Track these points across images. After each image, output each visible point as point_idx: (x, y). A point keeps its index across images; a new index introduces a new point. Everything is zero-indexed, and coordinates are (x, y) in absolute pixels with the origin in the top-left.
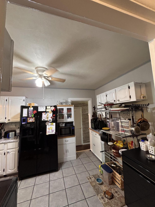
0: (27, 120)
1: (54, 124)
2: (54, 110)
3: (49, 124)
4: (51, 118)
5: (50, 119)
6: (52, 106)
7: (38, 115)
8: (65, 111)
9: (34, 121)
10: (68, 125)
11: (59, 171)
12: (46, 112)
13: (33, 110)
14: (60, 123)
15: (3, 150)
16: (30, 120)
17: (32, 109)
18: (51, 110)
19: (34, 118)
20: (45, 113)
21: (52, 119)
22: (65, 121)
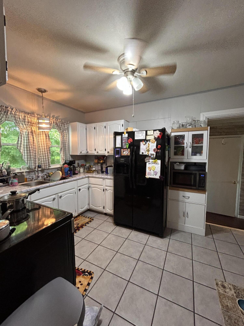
0: (121, 153)
1: (159, 162)
2: (158, 137)
3: (151, 161)
4: (154, 150)
5: (152, 152)
6: (156, 130)
7: (135, 145)
8: (188, 141)
9: (129, 154)
10: (192, 168)
11: (164, 239)
12: (146, 140)
13: (128, 138)
14: (176, 163)
15: (102, 185)
16: (124, 153)
17: (126, 135)
18: (153, 138)
19: (129, 150)
20: (144, 143)
21: (155, 154)
22: (186, 160)
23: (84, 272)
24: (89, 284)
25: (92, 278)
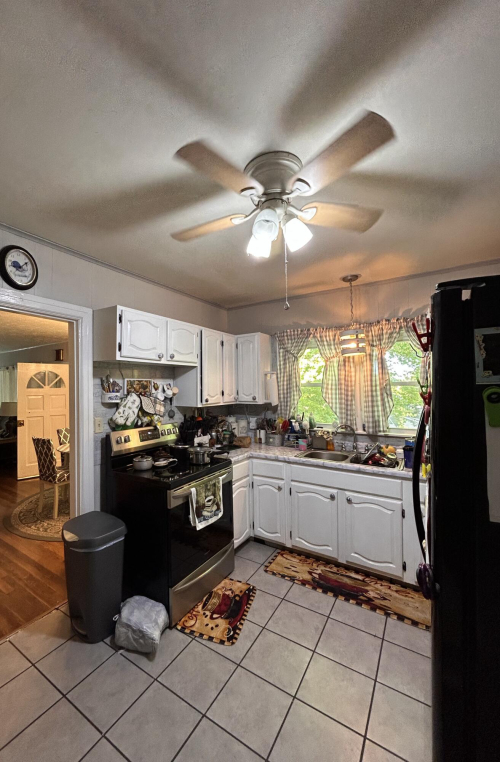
23: (235, 628)
24: (211, 639)
25: (222, 642)
